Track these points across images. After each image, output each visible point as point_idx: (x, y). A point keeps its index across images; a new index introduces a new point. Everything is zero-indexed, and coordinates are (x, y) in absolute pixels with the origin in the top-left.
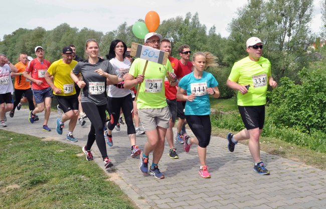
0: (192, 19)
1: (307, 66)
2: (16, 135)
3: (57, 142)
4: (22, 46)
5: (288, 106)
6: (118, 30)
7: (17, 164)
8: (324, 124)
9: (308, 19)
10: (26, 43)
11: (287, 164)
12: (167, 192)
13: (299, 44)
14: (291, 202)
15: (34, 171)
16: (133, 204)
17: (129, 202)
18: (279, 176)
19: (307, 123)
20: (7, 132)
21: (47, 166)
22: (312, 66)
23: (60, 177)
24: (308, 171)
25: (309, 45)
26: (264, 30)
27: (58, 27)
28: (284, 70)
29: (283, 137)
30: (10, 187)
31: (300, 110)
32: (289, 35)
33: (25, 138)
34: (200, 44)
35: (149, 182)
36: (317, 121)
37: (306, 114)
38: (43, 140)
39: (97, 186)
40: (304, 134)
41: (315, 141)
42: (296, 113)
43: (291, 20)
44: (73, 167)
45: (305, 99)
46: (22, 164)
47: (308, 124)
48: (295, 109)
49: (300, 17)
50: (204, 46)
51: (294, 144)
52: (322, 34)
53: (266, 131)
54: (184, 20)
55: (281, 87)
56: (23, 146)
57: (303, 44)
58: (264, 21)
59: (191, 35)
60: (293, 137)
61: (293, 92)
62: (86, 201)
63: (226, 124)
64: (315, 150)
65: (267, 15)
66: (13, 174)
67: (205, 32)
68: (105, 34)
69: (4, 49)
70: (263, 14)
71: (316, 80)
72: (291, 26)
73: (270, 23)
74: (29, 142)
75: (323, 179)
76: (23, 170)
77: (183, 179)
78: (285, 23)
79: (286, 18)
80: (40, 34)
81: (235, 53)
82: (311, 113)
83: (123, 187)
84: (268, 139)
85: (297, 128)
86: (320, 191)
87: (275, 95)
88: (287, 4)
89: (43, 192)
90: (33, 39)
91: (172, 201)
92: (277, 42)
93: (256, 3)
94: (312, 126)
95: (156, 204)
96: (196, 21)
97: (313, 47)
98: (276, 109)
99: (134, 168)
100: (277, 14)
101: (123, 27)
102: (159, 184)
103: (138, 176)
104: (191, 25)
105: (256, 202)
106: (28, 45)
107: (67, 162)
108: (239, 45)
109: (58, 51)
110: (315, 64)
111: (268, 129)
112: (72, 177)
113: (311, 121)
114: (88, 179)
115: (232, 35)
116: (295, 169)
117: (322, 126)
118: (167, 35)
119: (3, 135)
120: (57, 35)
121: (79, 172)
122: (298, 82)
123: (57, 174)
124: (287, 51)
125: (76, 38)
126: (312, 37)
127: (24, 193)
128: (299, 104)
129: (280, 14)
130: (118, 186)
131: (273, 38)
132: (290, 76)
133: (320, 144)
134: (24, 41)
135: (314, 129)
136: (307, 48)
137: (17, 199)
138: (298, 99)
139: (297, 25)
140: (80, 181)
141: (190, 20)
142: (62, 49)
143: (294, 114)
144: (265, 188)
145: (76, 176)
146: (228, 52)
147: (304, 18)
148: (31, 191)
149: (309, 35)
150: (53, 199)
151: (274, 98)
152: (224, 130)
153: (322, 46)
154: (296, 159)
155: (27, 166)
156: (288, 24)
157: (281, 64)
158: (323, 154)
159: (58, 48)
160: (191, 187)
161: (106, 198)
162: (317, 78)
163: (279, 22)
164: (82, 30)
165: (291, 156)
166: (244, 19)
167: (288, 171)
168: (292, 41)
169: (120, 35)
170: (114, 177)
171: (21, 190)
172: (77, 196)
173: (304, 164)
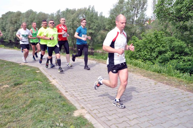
0: (92, 8)
1: (144, 31)
3: (27, 65)
4: (10, 20)
5: (136, 50)
6: (56, 13)
7: (8, 75)
8: (152, 58)
9: (145, 10)
10: (12, 19)
11: (134, 76)
12: (78, 89)
13: (141, 21)
15: (16, 79)
16: (62, 94)
17: (61, 93)
19: (144, 58)
20: (3, 60)
21: (22, 77)
22: (147, 31)
23: (28, 82)
24: (144, 80)
25: (145, 22)
27: (27, 11)
28: (134, 33)
29: (133, 64)
30: (4, 86)
31: (141, 52)
32: (137, 17)
33: (12, 63)
34: (95, 20)
35: (70, 84)
36: (149, 57)
37: (144, 53)
38: (20, 64)
39: (46, 86)
40: (143, 63)
41: (148, 66)
42: (139, 53)
43: (137, 10)
44: (34, 77)
45: (144, 47)
46: (10, 76)
48: (138, 51)
49: (142, 8)
50: (97, 21)
51: (138, 67)
52: (152, 17)
54: (87, 9)
55: (132, 41)
56: (11, 67)
57: (143, 21)
58: (125, 10)
59: (91, 16)
60: (138, 64)
61: (137, 43)
62: (41, 93)
64: (147, 70)
65: (126, 7)
66: (6, 80)
67: (97, 15)
68: (49, 14)
69: (2, 21)
70: (125, 7)
71: (149, 38)
72: (137, 12)
73: (128, 11)
74: (14, 65)
75: (151, 83)
76: (11, 78)
77: (86, 83)
78: (135, 11)
79: (135, 9)
80: (19, 14)
81: (111, 24)
82: (146, 53)
83: (58, 86)
85: (139, 60)
86: (150, 89)
88: (136, 2)
89: (20, 89)
90: (16, 17)
91: (81, 93)
92: (131, 20)
93: (121, 2)
94: (146, 59)
96: (93, 10)
97: (148, 23)
99: (63, 78)
100: (131, 7)
101: (59, 11)
102: (75, 85)
103: (65, 82)
104: (91, 11)
106: (14, 19)
107: (31, 75)
108: (113, 21)
110: (148, 31)
112: (34, 82)
114: (42, 83)
115: (110, 16)
116: (138, 79)
118: (80, 16)
119: (1, 62)
120: (27, 15)
121: (37, 80)
122: (140, 38)
123: (27, 80)
124: (136, 24)
125: (36, 17)
126: (147, 18)
127: (11, 89)
128: (141, 49)
129: (132, 7)
130: (55, 86)
131: (129, 18)
132: (136, 35)
133: (150, 68)
134: (11, 18)
135: (148, 61)
137: (8, 92)
138: (140, 47)
139: (140, 12)
140: (38, 84)
141: (91, 9)
145: (36, 81)
146: (108, 24)
147: (143, 9)
148: (14, 88)
149: (146, 17)
150: (25, 92)
153: (152, 22)
154: (139, 74)
155: (13, 77)
156: (136, 12)
157: (133, 30)
158: (151, 72)
160: (90, 87)
161: (50, 92)
162: (149, 37)
163: (132, 11)
164: (39, 13)
165: (136, 73)
166: (116, 9)
167: (135, 80)
168: (138, 20)
169: (57, 16)
170: (54, 82)
171: (10, 88)
172: (36, 90)
173: (142, 77)
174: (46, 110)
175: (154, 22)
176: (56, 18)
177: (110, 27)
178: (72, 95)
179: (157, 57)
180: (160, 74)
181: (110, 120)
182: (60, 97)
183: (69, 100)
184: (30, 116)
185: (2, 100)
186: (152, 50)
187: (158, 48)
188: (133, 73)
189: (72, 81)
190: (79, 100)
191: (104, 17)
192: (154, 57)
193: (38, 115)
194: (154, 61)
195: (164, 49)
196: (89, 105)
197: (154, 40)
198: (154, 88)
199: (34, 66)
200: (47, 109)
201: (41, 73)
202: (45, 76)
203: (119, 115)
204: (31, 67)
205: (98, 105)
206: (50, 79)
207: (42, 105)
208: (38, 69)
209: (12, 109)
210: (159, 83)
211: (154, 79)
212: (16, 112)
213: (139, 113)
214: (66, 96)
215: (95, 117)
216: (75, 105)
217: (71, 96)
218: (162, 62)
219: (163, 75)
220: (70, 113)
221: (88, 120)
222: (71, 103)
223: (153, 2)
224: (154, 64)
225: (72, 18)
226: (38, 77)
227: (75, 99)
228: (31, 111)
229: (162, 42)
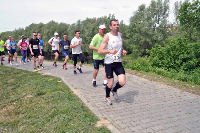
2: (31, 72)
3: (49, 75)
5: (158, 58)
6: (77, 23)
7: (31, 86)
9: (167, 16)
10: (35, 30)
11: (158, 85)
12: (101, 99)
13: (163, 28)
14: (160, 104)
15: (39, 89)
16: (84, 104)
17: (83, 103)
18: (154, 91)
20: (27, 71)
21: (44, 87)
22: (169, 38)
23: (51, 91)
24: (169, 89)
25: (168, 28)
26: (146, 22)
27: (49, 22)
28: (156, 40)
29: (156, 72)
30: (28, 96)
31: (164, 59)
32: (158, 24)
33: (35, 74)
35: (92, 94)
36: (172, 64)
37: (167, 61)
38: (43, 75)
39: (68, 96)
40: (166, 71)
41: (172, 74)
42: (162, 61)
43: (159, 16)
44: (56, 87)
45: (167, 54)
46: (33, 86)
47: (168, 66)
48: (161, 59)
49: (163, 15)
51: (161, 76)
52: (174, 23)
53: (148, 70)
54: (108, 17)
55: (155, 49)
56: (34, 78)
57: (165, 28)
58: (146, 17)
60: (161, 72)
61: (160, 50)
62: (63, 103)
63: (128, 66)
64: (171, 78)
65: (147, 14)
66: (29, 91)
68: (70, 25)
70: (146, 14)
72: (159, 19)
73: (149, 18)
74: (37, 76)
75: (176, 92)
76: (34, 89)
78: (156, 18)
79: (157, 15)
80: (41, 25)
81: (132, 32)
82: (170, 61)
83: (80, 96)
84: (149, 73)
85: (162, 68)
86: (176, 98)
87: (152, 52)
88: (157, 9)
89: (43, 99)
90: (38, 28)
91: (103, 103)
92: (152, 27)
93: (142, 9)
94: (170, 67)
95: (96, 105)
96: (114, 18)
97: (170, 29)
98: (153, 59)
99: (85, 87)
100: (152, 13)
101: (79, 21)
102: (97, 95)
103: (87, 91)
104: (111, 19)
105: (144, 104)
107: (53, 85)
108: (134, 29)
109: (49, 33)
110: (171, 37)
111: (149, 69)
112: (56, 92)
113: (169, 65)
114: (64, 93)
115: (131, 24)
116: (162, 88)
117: (175, 67)
119: (25, 73)
120: (49, 26)
121: (59, 90)
122: (163, 46)
123: (49, 90)
124: (157, 31)
125: (57, 27)
126: (169, 24)
127: (35, 99)
128: (164, 56)
129: (153, 14)
130: (77, 96)
131: (150, 25)
132: (159, 43)
133: (174, 76)
135: (171, 69)
136: (167, 29)
137: (31, 102)
138: (163, 54)
140: (60, 94)
141: (111, 17)
142: (51, 32)
143: (161, 61)
144: (147, 97)
145: (58, 91)
146: (129, 32)
147: (165, 15)
148: (38, 98)
149: (168, 23)
150: (48, 102)
151: (151, 53)
152: (127, 69)
153: (174, 28)
154: (162, 83)
155: (36, 87)
156: (157, 18)
157: (154, 37)
158: (176, 80)
159: (49, 32)
161: (72, 102)
162: (173, 44)
163: (153, 17)
164: (60, 23)
165: (160, 82)
166: (136, 16)
167: (159, 89)
168: (159, 26)
169: (77, 25)
170: (76, 92)
171: (33, 98)
172: (58, 101)
173: (166, 85)
174: (69, 121)
175: (176, 28)
176: (76, 28)
177: (131, 35)
178: (94, 105)
179: (181, 64)
180: (186, 82)
181: (134, 132)
182: (82, 107)
183: (91, 111)
184: (53, 126)
185: (26, 110)
186: (176, 57)
187: (182, 55)
188: (156, 82)
189: (94, 91)
190: (101, 110)
191: (124, 25)
192: (178, 64)
193: (61, 126)
194: (178, 69)
195: (189, 56)
196: (112, 116)
197: (178, 47)
198: (180, 98)
199: (56, 76)
200: (69, 119)
201: (63, 83)
202: (67, 86)
203: (143, 126)
204: (53, 77)
205: (121, 116)
206: (72, 89)
207: (64, 116)
208: (60, 79)
209: (36, 119)
210: (185, 92)
211: (179, 88)
212: (39, 122)
213: (165, 124)
214: (88, 106)
215: (118, 127)
216: (97, 115)
217: (93, 107)
218: (187, 70)
219: (189, 83)
220: (92, 124)
221: (111, 131)
222: (94, 114)
223: (175, 7)
224: (178, 72)
225: (93, 27)
226: (60, 86)
227: (98, 109)
228: (54, 121)
229: (187, 49)
